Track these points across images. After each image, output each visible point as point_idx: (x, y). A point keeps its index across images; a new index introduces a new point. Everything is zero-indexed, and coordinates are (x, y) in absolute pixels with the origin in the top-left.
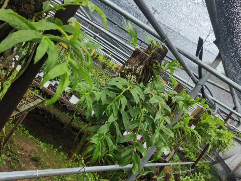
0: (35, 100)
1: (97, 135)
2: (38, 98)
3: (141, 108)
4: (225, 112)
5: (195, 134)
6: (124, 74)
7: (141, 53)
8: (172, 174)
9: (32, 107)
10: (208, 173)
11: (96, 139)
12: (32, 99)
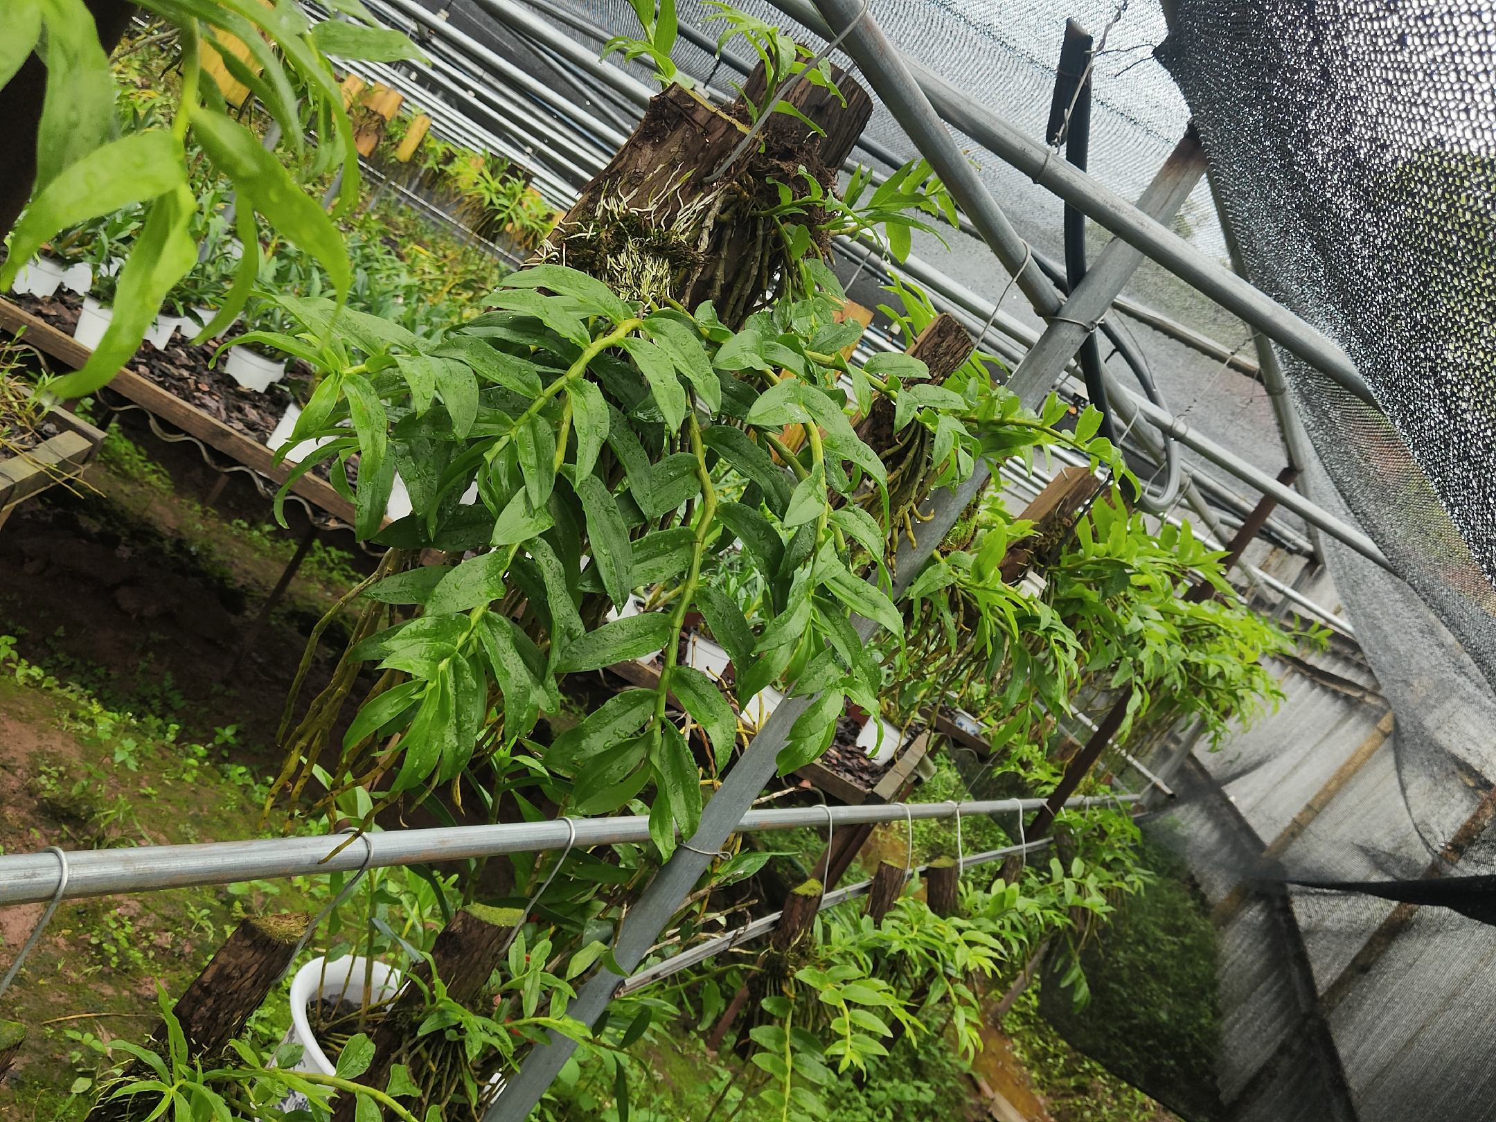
0: (46, 438)
1: (425, 622)
2: (64, 425)
3: (702, 461)
4: (1235, 499)
5: (1042, 627)
6: (596, 249)
7: (700, 117)
8: (909, 871)
9: (22, 482)
10: (1128, 863)
11: (423, 646)
12: (24, 430)
